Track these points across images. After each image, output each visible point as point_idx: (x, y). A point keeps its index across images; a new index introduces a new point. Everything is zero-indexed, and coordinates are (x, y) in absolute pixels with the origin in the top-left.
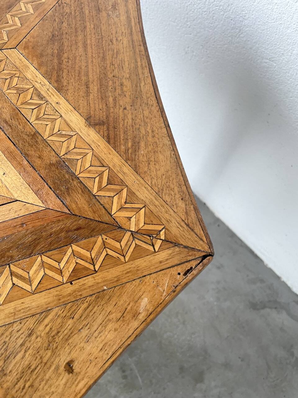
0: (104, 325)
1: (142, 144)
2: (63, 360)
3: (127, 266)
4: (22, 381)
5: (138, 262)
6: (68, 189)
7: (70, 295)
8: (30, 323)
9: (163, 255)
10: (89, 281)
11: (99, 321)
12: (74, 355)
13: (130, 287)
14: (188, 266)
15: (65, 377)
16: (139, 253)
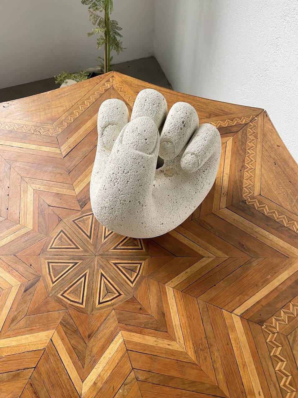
0: (271, 136)
1: (223, 109)
2: (276, 147)
3: (259, 126)
4: (278, 156)
5: (259, 124)
6: (229, 130)
7: (261, 140)
8: (264, 150)
9: (260, 119)
10: (259, 135)
11: (270, 137)
12: (276, 144)
13: (265, 128)
14: (265, 115)
15: (280, 148)
16: (257, 123)
